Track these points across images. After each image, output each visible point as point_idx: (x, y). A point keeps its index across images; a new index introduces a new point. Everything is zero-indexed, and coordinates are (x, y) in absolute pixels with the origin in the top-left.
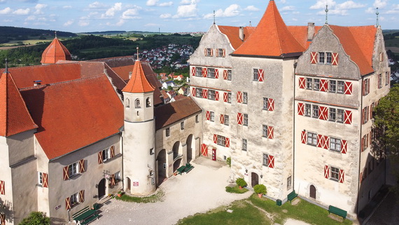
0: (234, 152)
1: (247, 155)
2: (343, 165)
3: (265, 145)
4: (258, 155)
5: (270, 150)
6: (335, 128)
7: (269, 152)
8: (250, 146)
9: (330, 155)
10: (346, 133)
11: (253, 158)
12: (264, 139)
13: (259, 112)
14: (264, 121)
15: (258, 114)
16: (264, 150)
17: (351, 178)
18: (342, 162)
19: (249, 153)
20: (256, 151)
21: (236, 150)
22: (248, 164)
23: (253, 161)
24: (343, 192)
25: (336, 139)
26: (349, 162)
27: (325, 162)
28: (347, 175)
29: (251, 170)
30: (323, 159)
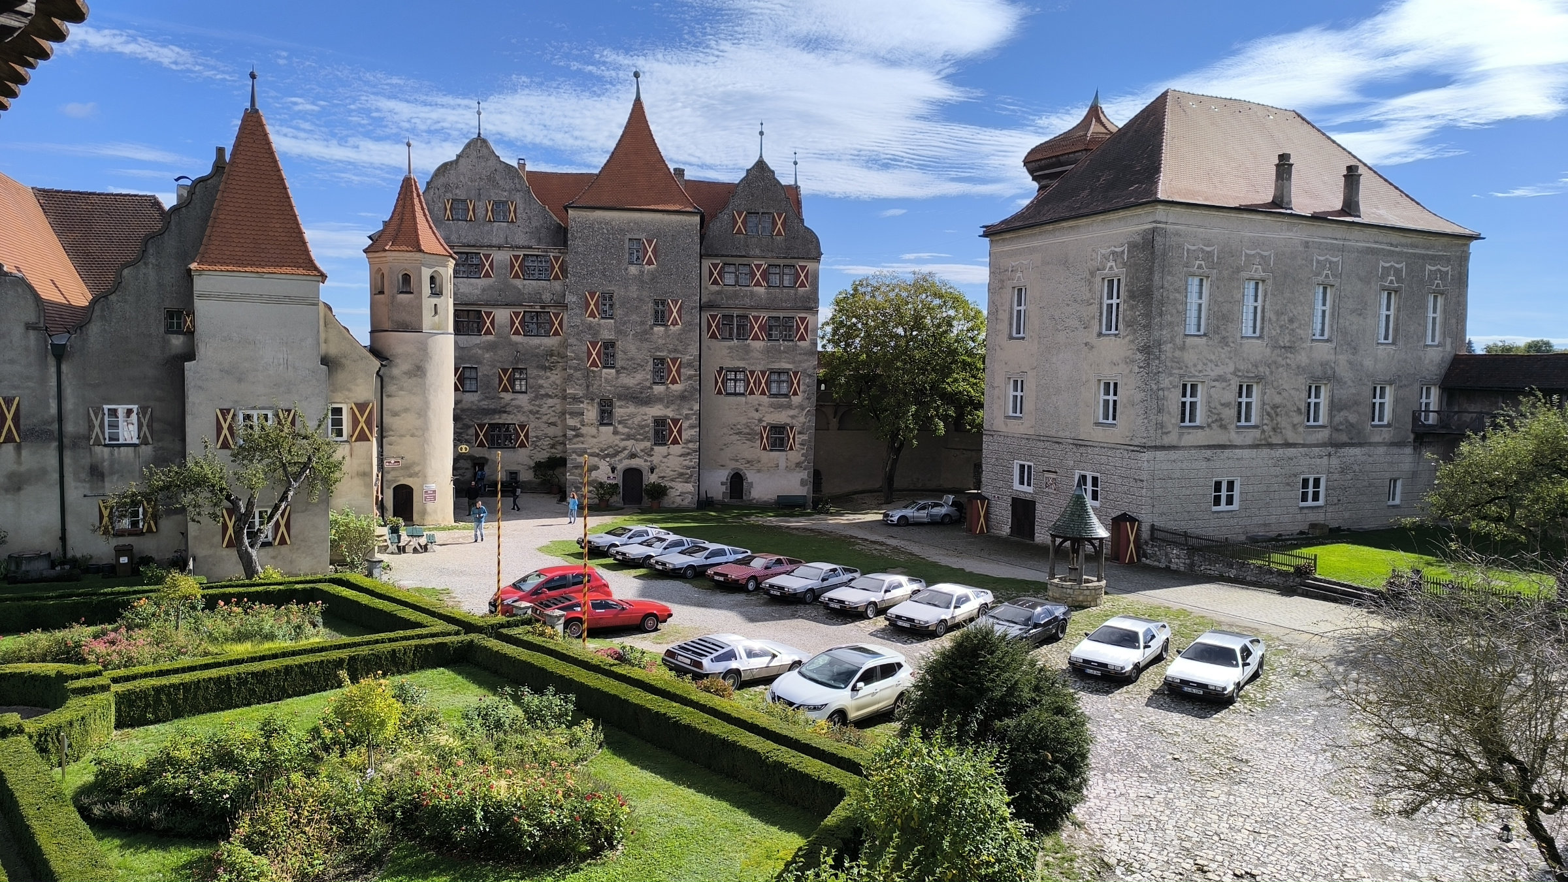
0: (577, 436)
1: (615, 433)
2: (793, 417)
3: (659, 400)
4: (642, 427)
5: (672, 407)
6: (780, 352)
7: (670, 413)
8: (620, 411)
9: (771, 405)
10: (798, 358)
11: (629, 437)
12: (659, 389)
13: (645, 332)
14: (658, 349)
15: (644, 336)
16: (657, 411)
17: (805, 437)
18: (792, 413)
19: (620, 428)
20: (637, 420)
21: (584, 430)
22: (617, 453)
23: (629, 443)
24: (793, 466)
25: (779, 373)
26: (803, 409)
27: (760, 421)
28: (800, 433)
29: (624, 464)
30: (757, 415)
